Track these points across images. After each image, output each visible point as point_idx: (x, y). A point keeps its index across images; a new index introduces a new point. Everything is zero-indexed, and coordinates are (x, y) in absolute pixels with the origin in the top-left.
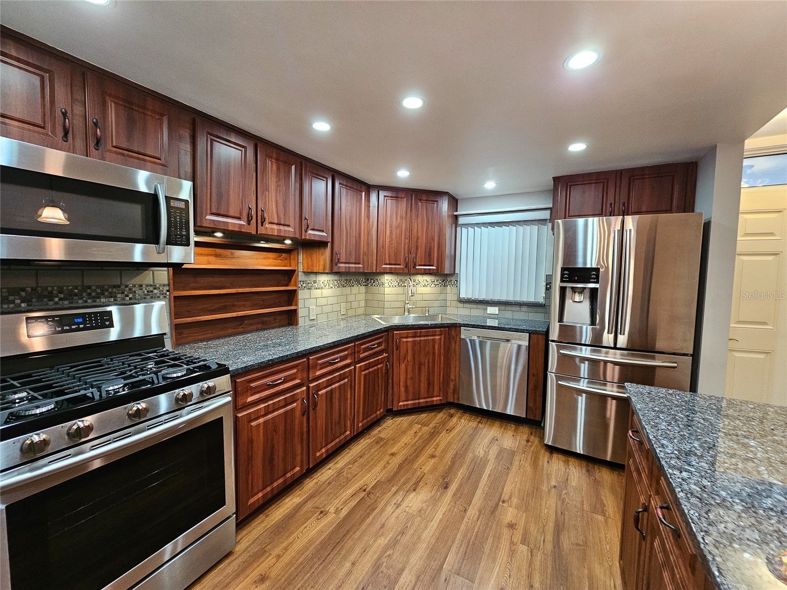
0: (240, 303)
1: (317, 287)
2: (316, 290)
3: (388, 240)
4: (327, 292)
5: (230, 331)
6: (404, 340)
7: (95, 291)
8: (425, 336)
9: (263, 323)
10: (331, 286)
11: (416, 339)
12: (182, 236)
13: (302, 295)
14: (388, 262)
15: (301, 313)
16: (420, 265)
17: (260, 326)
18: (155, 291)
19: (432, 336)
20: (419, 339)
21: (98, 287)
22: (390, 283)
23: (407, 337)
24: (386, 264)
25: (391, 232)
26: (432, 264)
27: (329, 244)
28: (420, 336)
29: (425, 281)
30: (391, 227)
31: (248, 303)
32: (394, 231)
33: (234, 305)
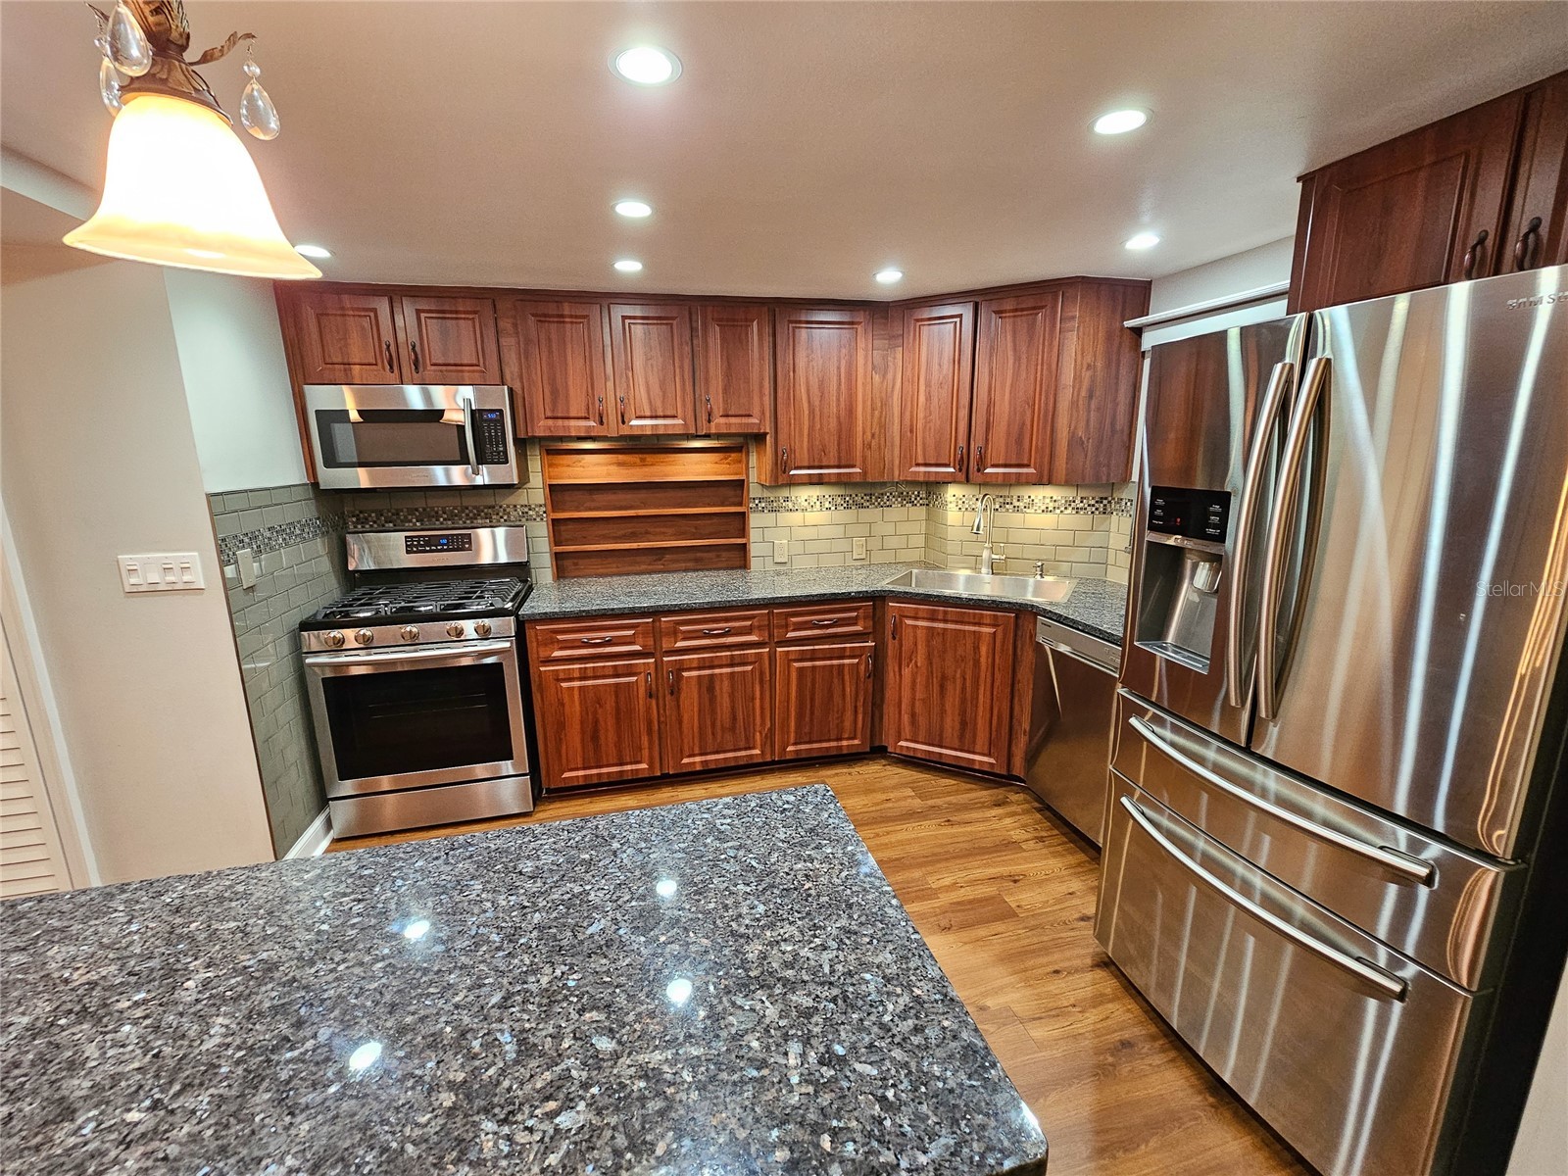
0: (658, 530)
1: (791, 507)
2: (791, 514)
3: (921, 415)
4: (815, 517)
5: (643, 567)
6: (909, 622)
7: (471, 511)
8: (956, 622)
9: (696, 560)
10: (827, 505)
11: (935, 625)
12: (499, 453)
13: (755, 520)
14: (920, 461)
15: (755, 550)
16: (993, 466)
17: (690, 565)
18: (531, 513)
19: (975, 624)
20: (941, 625)
21: (475, 507)
22: (960, 502)
23: (916, 618)
24: (918, 465)
25: (929, 398)
26: (1026, 462)
27: (768, 437)
28: (945, 621)
29: (1048, 500)
30: (928, 385)
31: (670, 531)
32: (935, 394)
33: (647, 533)
